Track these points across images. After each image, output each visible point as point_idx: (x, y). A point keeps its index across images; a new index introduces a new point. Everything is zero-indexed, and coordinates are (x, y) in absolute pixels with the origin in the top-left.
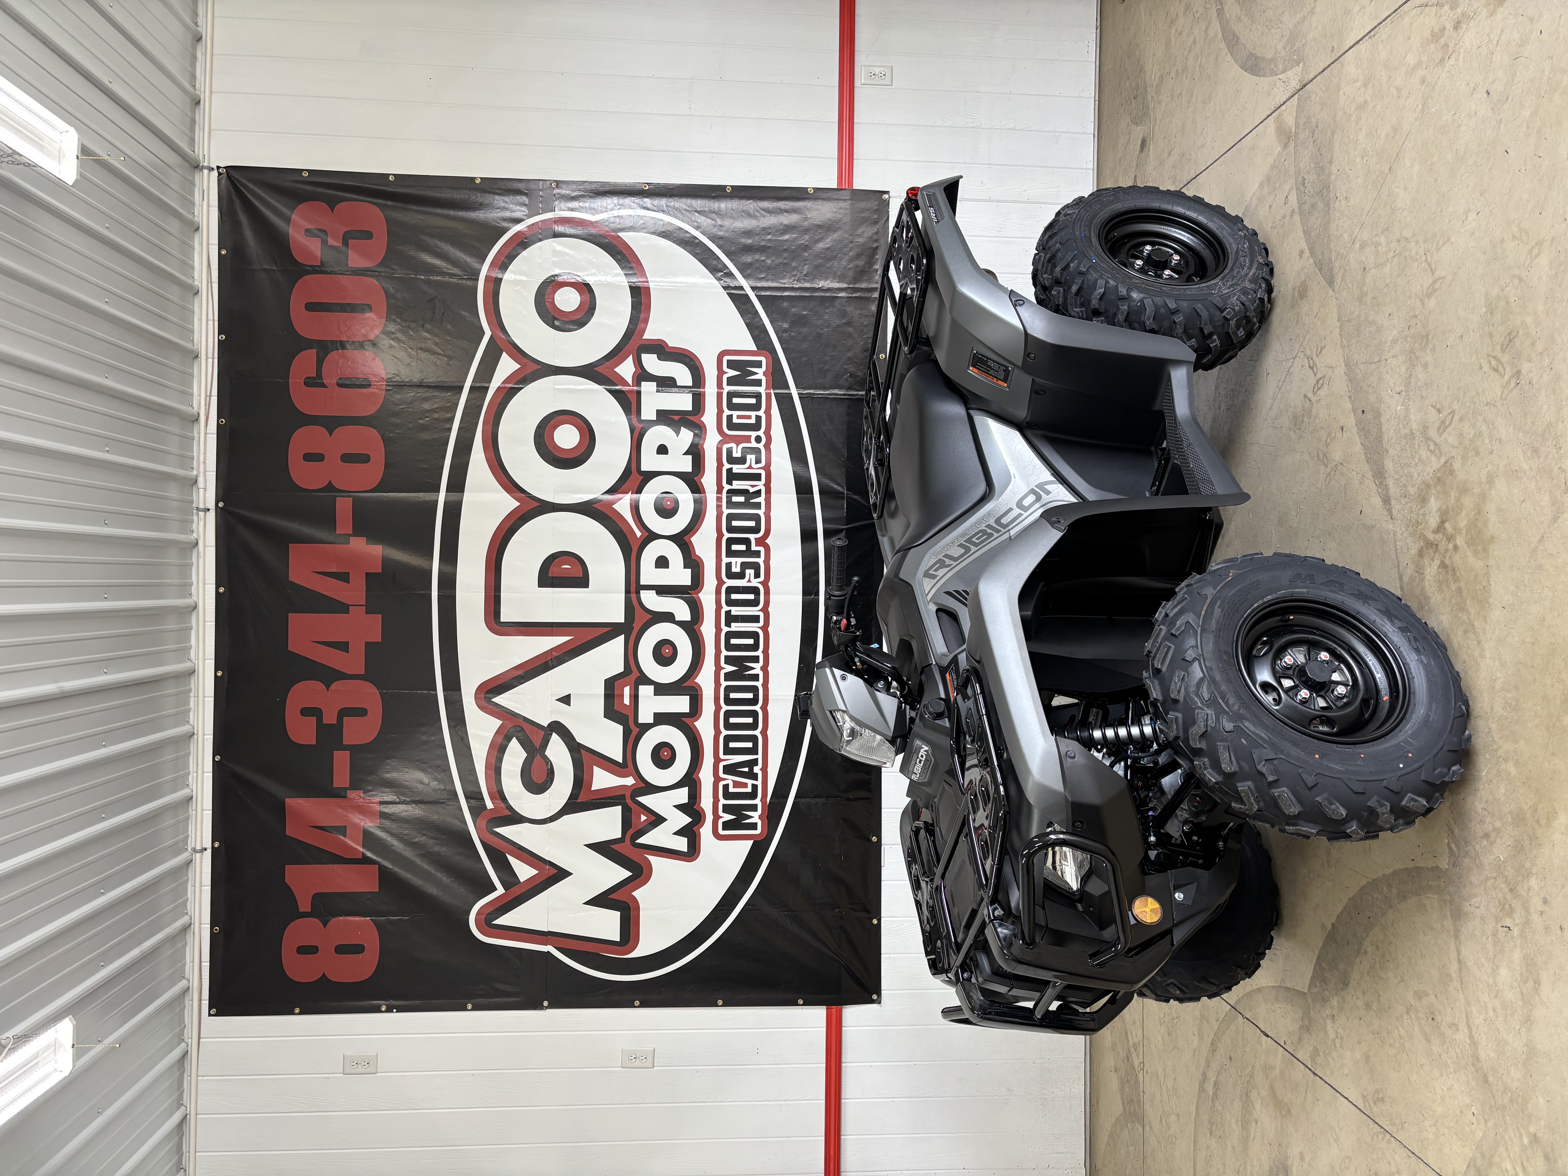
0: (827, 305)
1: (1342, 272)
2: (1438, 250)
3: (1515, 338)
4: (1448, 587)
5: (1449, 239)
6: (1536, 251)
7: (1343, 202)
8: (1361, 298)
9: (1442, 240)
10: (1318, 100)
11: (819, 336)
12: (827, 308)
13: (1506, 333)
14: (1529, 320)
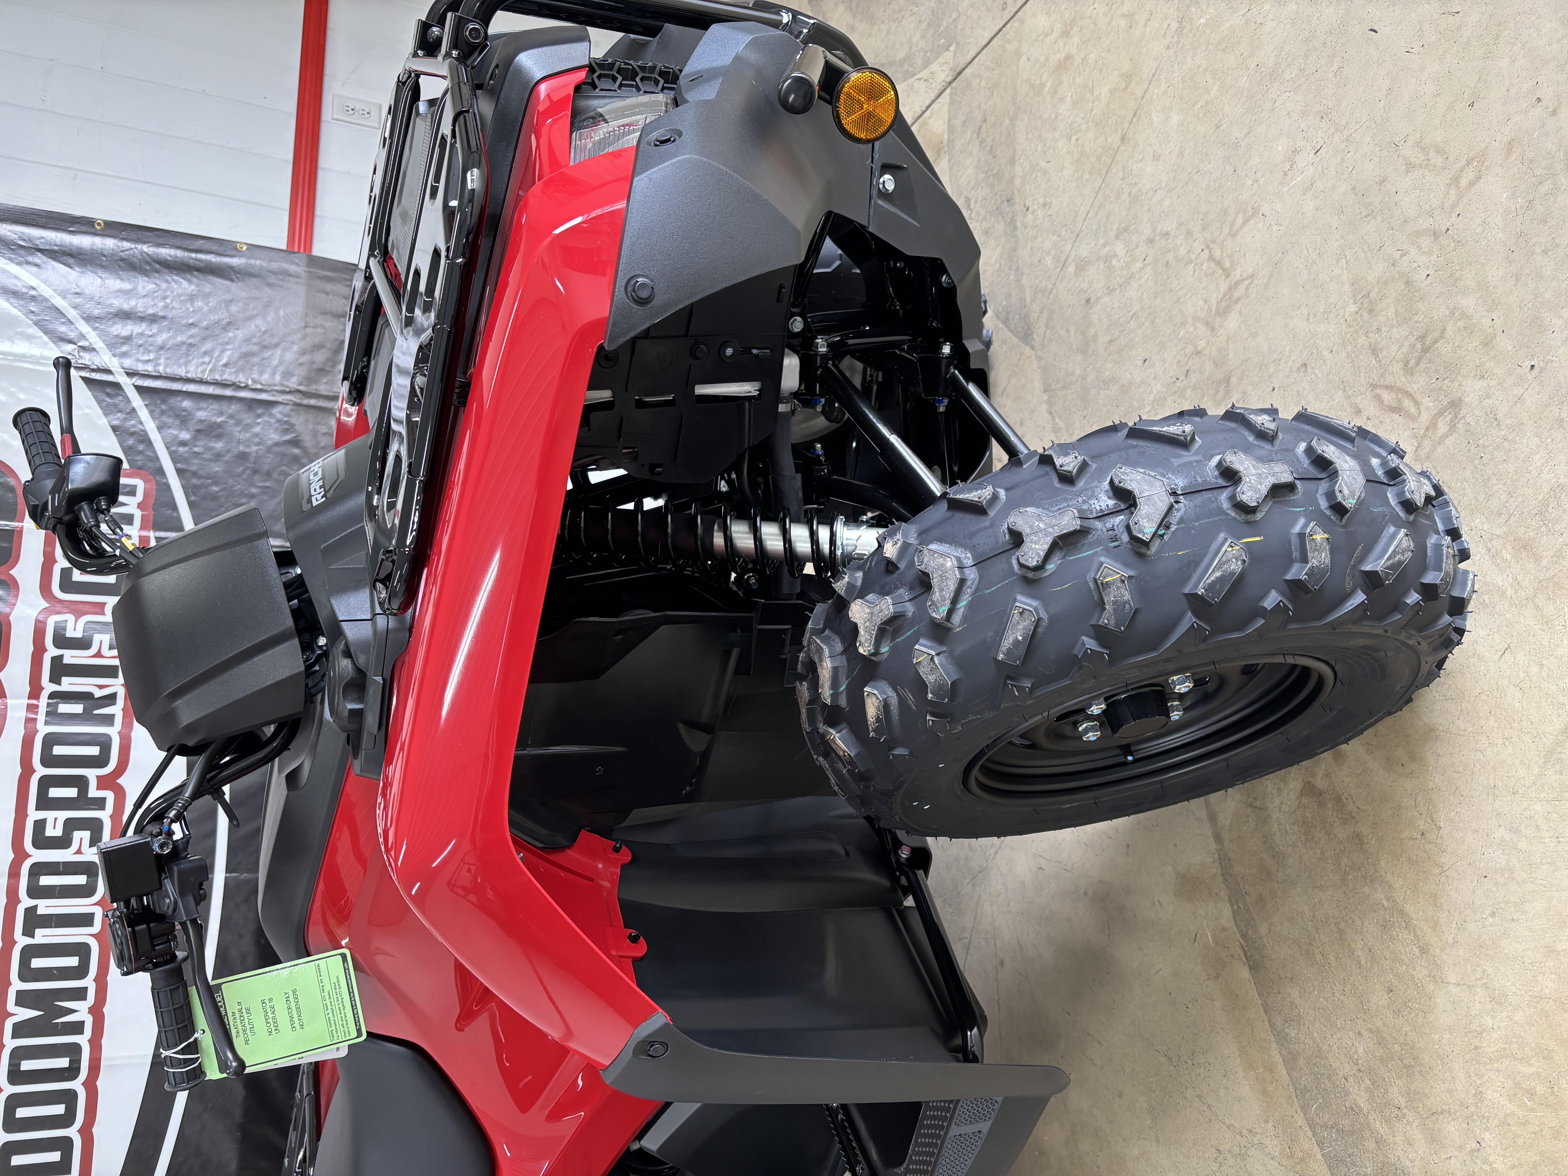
0: (260, 411)
1: (1045, 315)
2: (1233, 235)
3: (1436, 341)
4: (1328, 833)
5: (1256, 211)
6: (1469, 175)
7: (1040, 213)
8: (1084, 349)
9: (1241, 215)
10: (983, 83)
11: (243, 457)
12: (259, 416)
13: (1412, 339)
14: (1468, 303)
